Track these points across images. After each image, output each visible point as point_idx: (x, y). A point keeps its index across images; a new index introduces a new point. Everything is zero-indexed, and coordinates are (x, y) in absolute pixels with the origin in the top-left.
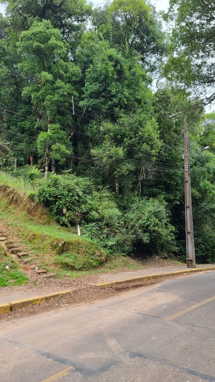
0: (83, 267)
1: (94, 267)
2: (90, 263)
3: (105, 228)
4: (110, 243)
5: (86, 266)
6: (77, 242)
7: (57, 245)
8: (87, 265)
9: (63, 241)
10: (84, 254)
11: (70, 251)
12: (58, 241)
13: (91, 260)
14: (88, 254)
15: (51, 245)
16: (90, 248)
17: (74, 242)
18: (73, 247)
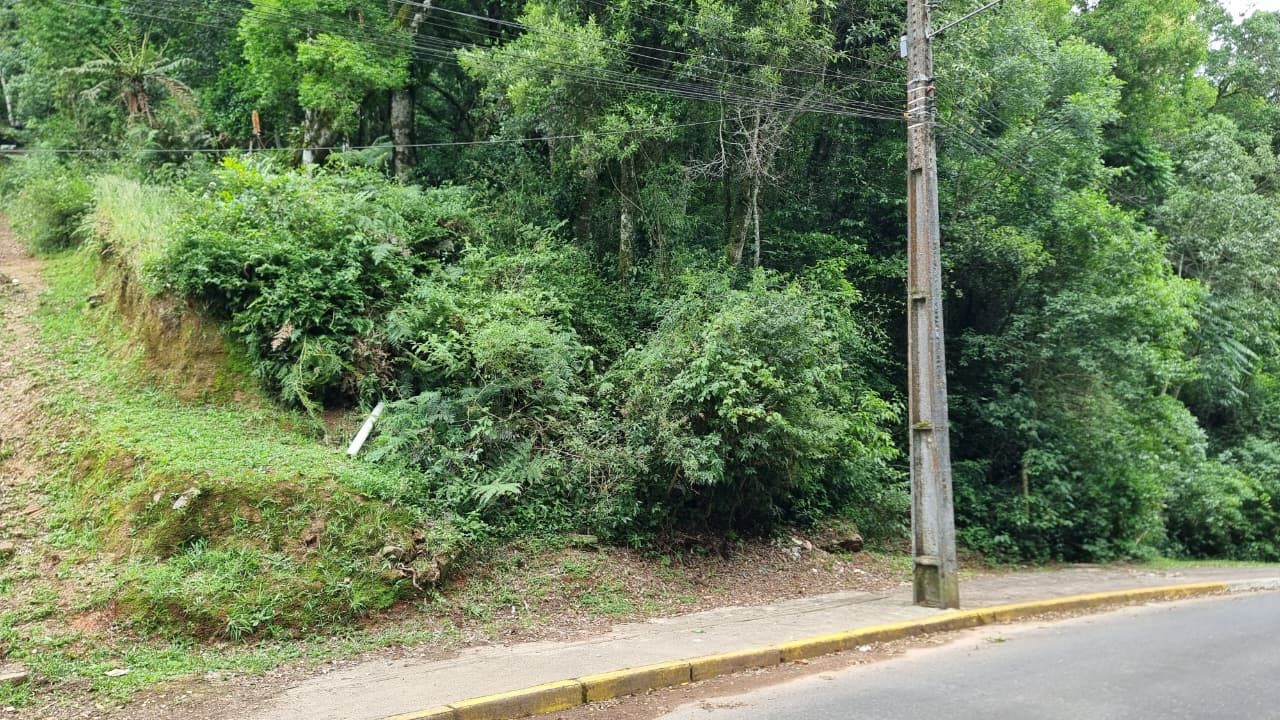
0: (277, 620)
1: (356, 618)
2: (337, 594)
3: (484, 414)
4: (492, 489)
5: (297, 614)
6: (282, 487)
7: (164, 506)
8: (307, 611)
9: (196, 486)
10: (311, 550)
11: (231, 538)
12: (175, 484)
13: (347, 580)
14: (335, 550)
15: (140, 508)
16: (356, 516)
17: (266, 491)
18: (251, 516)
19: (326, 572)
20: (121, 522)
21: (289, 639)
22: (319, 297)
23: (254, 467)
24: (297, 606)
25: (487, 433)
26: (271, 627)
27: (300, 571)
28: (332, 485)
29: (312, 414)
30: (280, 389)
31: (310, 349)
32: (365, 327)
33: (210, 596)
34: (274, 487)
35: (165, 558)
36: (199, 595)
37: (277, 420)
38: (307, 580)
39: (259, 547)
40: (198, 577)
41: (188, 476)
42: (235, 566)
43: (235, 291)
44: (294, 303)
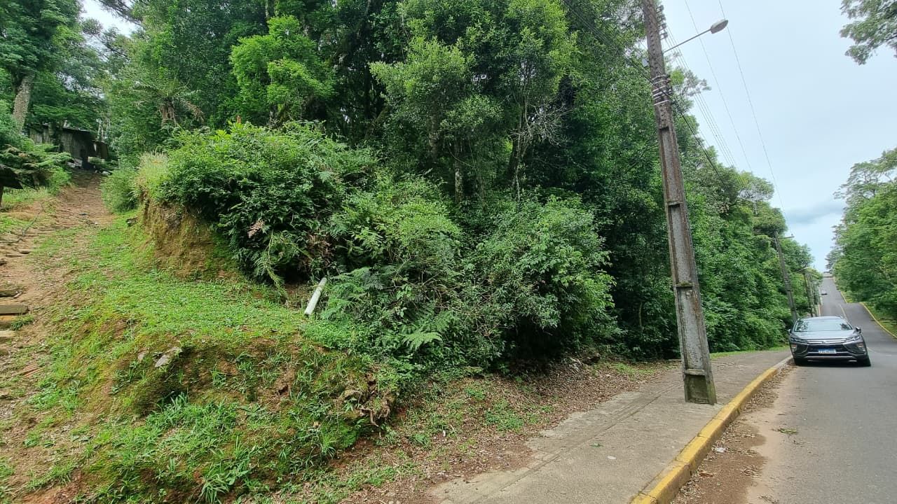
0: (256, 474)
1: (324, 461)
2: (308, 440)
3: (404, 282)
4: (418, 338)
5: (273, 464)
6: (257, 342)
7: (146, 365)
8: (281, 460)
9: (178, 345)
10: (283, 399)
11: (210, 392)
12: (159, 343)
13: (316, 424)
14: (304, 397)
15: (125, 366)
16: (320, 364)
17: (243, 347)
18: (229, 370)
19: (297, 419)
20: (105, 380)
21: (265, 492)
22: (283, 204)
23: (233, 325)
24: (273, 456)
25: (408, 296)
26: (247, 483)
27: (274, 420)
28: (298, 339)
29: (278, 285)
30: (253, 269)
31: (275, 239)
32: (315, 226)
33: (186, 455)
34: (250, 343)
35: (143, 415)
36: (174, 456)
37: (250, 290)
38: (282, 429)
39: (236, 398)
40: (176, 435)
41: (172, 336)
42: (213, 420)
43: (221, 199)
44: (265, 207)
